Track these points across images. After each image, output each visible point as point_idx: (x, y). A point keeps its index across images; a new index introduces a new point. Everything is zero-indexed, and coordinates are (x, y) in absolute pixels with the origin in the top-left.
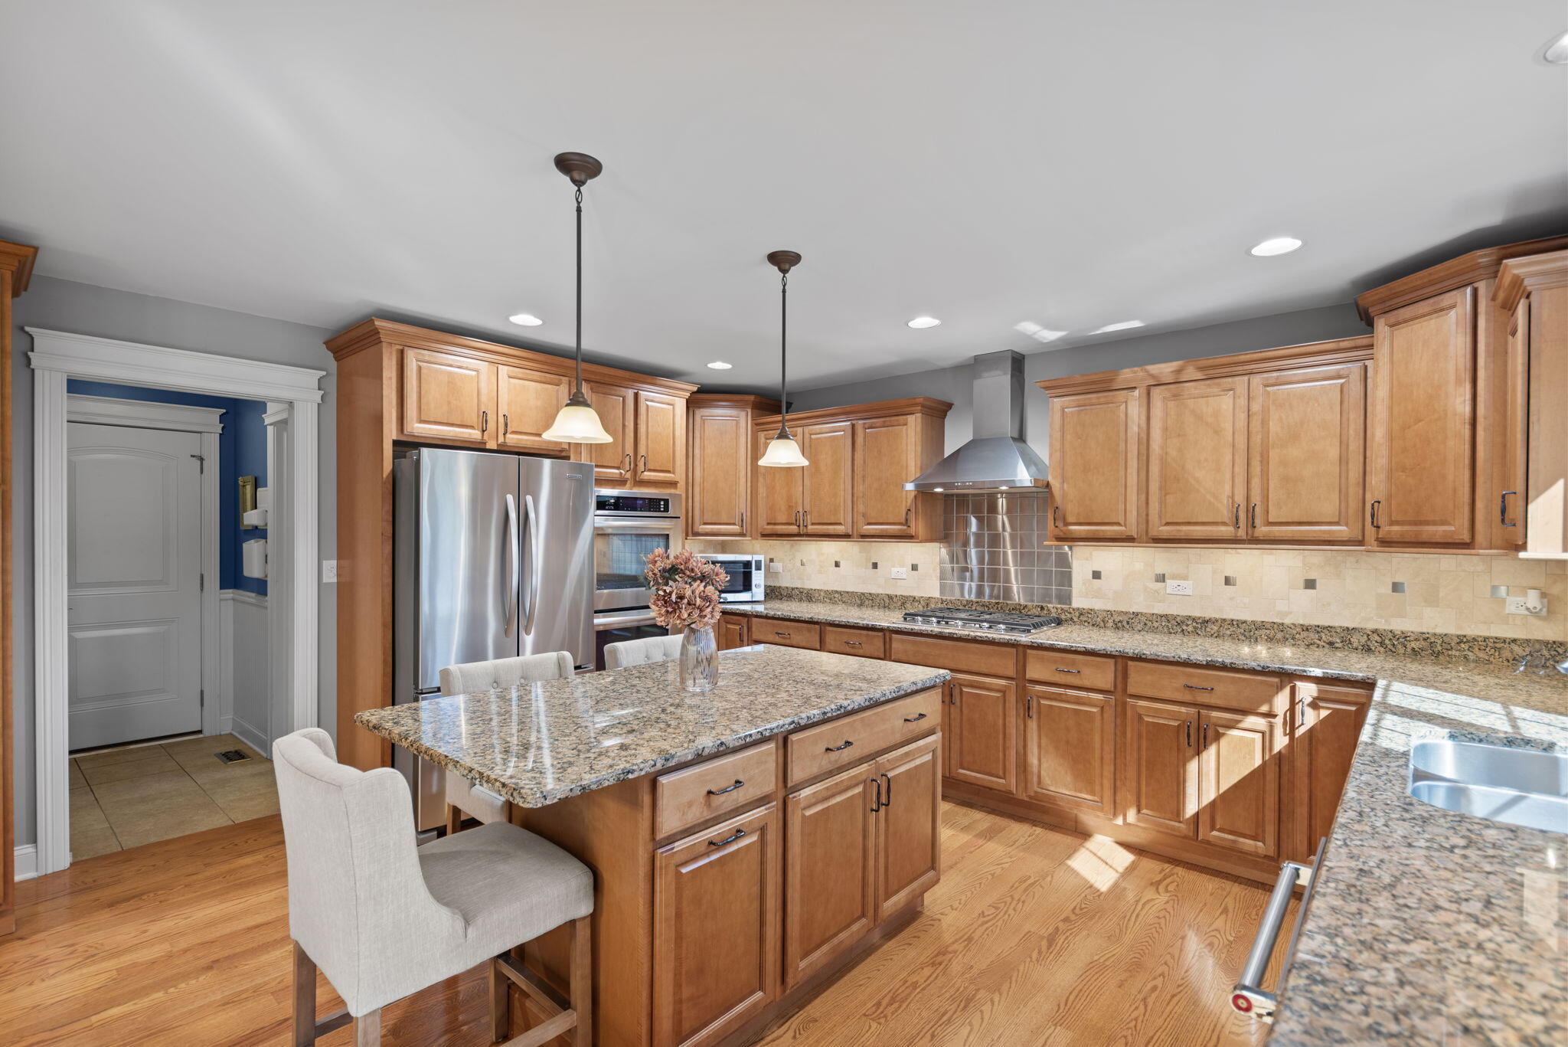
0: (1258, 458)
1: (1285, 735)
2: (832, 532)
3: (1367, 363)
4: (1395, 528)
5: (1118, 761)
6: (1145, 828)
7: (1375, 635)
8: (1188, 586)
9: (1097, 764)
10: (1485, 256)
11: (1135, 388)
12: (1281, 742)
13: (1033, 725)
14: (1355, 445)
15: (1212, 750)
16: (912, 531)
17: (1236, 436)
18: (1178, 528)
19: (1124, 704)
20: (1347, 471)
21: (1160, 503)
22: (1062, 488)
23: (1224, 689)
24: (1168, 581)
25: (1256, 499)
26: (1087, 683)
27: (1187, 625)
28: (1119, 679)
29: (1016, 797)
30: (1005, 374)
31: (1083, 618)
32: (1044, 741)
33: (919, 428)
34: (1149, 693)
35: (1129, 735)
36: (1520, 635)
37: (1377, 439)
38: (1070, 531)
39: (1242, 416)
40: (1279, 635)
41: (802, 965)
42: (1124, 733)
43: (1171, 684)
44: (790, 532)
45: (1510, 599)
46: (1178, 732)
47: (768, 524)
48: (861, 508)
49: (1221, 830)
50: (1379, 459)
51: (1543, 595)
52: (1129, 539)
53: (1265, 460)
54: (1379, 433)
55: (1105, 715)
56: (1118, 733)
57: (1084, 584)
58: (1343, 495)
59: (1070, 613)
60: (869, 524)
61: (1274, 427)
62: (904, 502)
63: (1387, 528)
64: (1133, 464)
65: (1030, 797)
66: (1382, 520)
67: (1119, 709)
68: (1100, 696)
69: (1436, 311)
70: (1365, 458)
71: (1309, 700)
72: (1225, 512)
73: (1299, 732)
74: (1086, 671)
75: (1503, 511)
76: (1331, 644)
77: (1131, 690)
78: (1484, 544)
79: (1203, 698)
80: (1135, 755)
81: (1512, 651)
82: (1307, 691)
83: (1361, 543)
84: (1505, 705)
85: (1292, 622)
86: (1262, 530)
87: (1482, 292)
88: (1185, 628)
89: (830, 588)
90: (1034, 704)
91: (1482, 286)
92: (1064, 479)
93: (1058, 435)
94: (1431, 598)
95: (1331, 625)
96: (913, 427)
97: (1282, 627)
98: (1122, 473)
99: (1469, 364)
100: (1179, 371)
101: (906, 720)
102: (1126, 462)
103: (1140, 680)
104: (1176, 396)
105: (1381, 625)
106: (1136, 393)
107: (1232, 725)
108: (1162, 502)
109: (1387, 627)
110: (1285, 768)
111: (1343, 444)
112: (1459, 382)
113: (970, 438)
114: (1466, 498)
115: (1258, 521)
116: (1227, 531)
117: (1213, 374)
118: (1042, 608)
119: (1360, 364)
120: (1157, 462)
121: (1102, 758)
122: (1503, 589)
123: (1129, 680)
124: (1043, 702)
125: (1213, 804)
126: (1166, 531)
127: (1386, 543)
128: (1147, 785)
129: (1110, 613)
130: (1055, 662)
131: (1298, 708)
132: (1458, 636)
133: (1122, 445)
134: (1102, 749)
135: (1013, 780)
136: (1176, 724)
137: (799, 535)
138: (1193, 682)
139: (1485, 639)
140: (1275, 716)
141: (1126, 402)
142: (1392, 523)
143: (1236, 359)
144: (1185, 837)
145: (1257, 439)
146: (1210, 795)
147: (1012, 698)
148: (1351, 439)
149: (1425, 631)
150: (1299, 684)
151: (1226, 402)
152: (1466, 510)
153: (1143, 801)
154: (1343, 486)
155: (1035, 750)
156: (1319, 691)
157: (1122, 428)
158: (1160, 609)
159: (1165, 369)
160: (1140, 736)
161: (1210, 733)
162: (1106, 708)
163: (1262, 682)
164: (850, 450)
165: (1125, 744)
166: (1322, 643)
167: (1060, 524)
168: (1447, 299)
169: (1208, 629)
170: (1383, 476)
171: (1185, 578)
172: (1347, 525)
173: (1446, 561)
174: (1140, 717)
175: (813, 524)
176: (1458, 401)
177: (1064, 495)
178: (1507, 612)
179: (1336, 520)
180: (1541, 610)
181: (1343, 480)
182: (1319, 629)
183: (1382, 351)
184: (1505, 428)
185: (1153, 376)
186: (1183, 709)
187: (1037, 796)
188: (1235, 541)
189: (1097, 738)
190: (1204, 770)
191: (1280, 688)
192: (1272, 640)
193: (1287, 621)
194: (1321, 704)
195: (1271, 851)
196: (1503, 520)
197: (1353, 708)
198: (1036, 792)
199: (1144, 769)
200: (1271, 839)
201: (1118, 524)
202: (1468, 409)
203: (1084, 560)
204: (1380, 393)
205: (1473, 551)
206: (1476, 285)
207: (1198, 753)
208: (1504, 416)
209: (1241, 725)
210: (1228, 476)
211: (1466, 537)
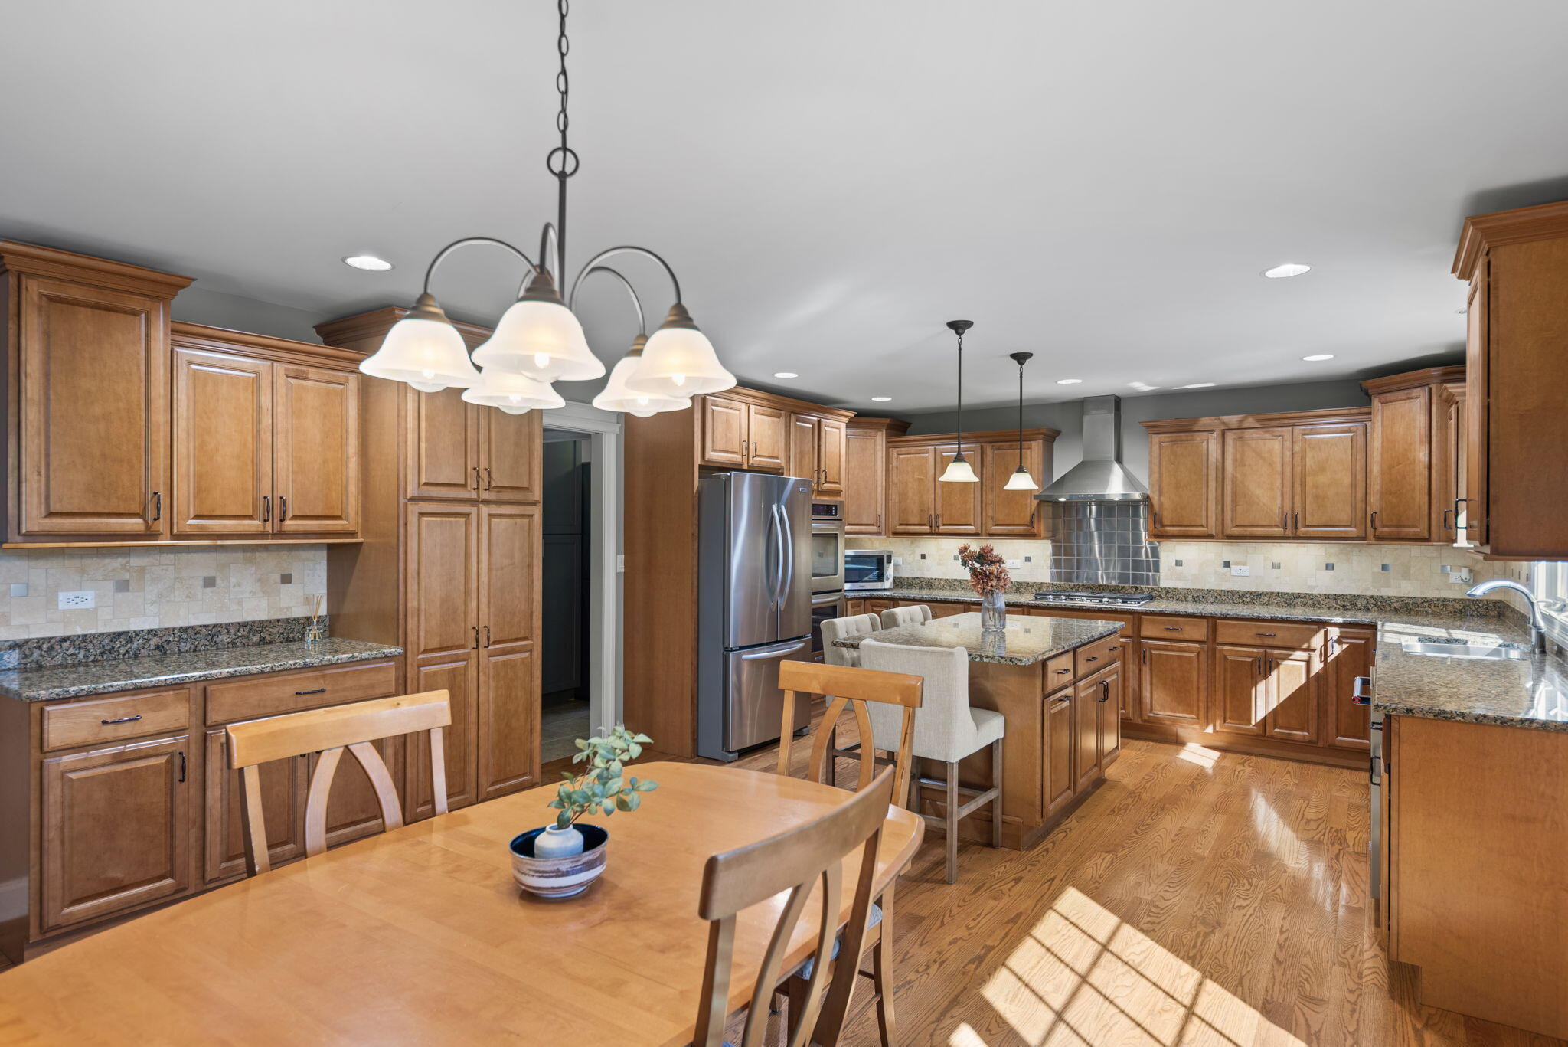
0: (1299, 482)
1: (1321, 662)
2: (963, 532)
3: (1367, 423)
4: (1386, 529)
5: (1210, 689)
6: (1228, 733)
7: (1371, 599)
8: (1246, 570)
9: (1194, 692)
10: (1435, 371)
11: (1213, 430)
12: (1317, 666)
13: (1146, 669)
14: (1360, 477)
15: (1275, 674)
16: (1036, 531)
17: (1284, 467)
18: (1245, 529)
19: (1215, 649)
20: (1356, 492)
21: (1232, 511)
22: (1159, 500)
23: (1282, 634)
24: (1232, 566)
25: (1298, 510)
26: (1187, 637)
27: (1247, 598)
28: (1210, 631)
29: (1134, 722)
30: (1109, 412)
31: (1169, 595)
32: (1154, 681)
33: (1041, 452)
34: (1231, 640)
35: (1217, 670)
36: (1458, 596)
37: (1374, 473)
38: (1166, 531)
39: (1288, 454)
40: (1310, 602)
41: (1081, 781)
42: (1215, 669)
43: (1246, 634)
44: (924, 531)
45: (1451, 573)
46: (1252, 665)
47: (901, 525)
48: (990, 513)
49: (1281, 728)
50: (1376, 486)
51: (1471, 571)
52: (1209, 537)
53: (1303, 484)
54: (1375, 469)
55: (1201, 658)
56: (1210, 670)
57: (1169, 570)
58: (1353, 507)
59: (1159, 592)
60: (997, 525)
61: (1309, 462)
62: (1029, 509)
63: (1381, 530)
64: (1212, 484)
65: (1145, 721)
66: (1378, 524)
67: (1210, 653)
68: (1197, 645)
69: (1409, 398)
70: (1366, 484)
71: (1335, 638)
72: (1277, 519)
73: (1330, 659)
74: (1187, 628)
75: (1445, 521)
76: (1344, 606)
77: (1219, 640)
78: (1436, 539)
79: (1268, 642)
80: (1222, 683)
81: (1453, 606)
82: (1334, 632)
83: (1364, 539)
84: (1446, 630)
85: (1318, 592)
86: (1302, 530)
87: (1434, 390)
88: (1245, 599)
89: (949, 577)
90: (1148, 653)
91: (1434, 387)
92: (1160, 495)
93: (1156, 461)
94: (1406, 575)
95: (1344, 593)
96: (1036, 451)
97: (1311, 596)
98: (1204, 490)
99: (1427, 433)
100: (1241, 421)
101: (1110, 650)
102: (1207, 482)
103: (1225, 633)
104: (1241, 438)
105: (1376, 593)
106: (1214, 434)
107: (1286, 658)
108: (1234, 510)
109: (1379, 594)
110: (1322, 683)
111: (1353, 475)
112: (1421, 442)
113: (1081, 460)
114: (1426, 512)
115: (1299, 525)
116: (1279, 531)
117: (1267, 425)
118: (1137, 588)
119: (1363, 424)
120: (1230, 483)
121: (1198, 688)
122: (1449, 567)
123: (1217, 633)
124: (1153, 652)
125: (1275, 711)
126: (1236, 531)
127: (1380, 539)
128: (1231, 702)
129: (1190, 591)
130: (1163, 623)
131: (1330, 644)
132: (1422, 598)
133: (1204, 470)
134: (1198, 682)
135: (1131, 710)
136: (1250, 660)
137: (931, 534)
138: (1261, 631)
139: (1438, 599)
140: (1314, 650)
141: (1207, 440)
142: (1384, 526)
143: (1284, 416)
144: (1257, 735)
145: (1298, 469)
146: (1273, 704)
147: (1130, 651)
148: (1357, 473)
149: (1402, 595)
150: (1330, 628)
151: (1276, 445)
152: (1426, 519)
153: (1228, 715)
154: (1353, 502)
155: (1148, 687)
156: (1340, 632)
157: (1205, 458)
158: (1226, 586)
159: (1233, 419)
160: (1225, 670)
161: (1273, 664)
162: (1202, 653)
163: (1307, 629)
164: (980, 466)
165: (1215, 677)
166: (1338, 606)
167: (1158, 526)
168: (1415, 392)
169: (1261, 600)
170: (1378, 497)
171: (1245, 564)
172: (1355, 527)
173: (1415, 551)
174: (1225, 657)
175: (944, 525)
176: (1421, 454)
177: (1161, 504)
178: (1450, 582)
179: (1349, 524)
180: (1469, 580)
181: (1353, 498)
182: (1336, 597)
183: (1377, 419)
184: (1447, 471)
185: (1224, 423)
186: (1255, 650)
187: (1150, 720)
188: (1284, 538)
189: (1195, 674)
190: (1269, 689)
191: (1317, 631)
192: (1305, 605)
193: (1315, 592)
194: (1343, 640)
195: (1314, 737)
196: (1445, 526)
197: (1363, 642)
198: (1149, 717)
199: (1228, 692)
200: (1313, 729)
201: (1202, 526)
202: (1427, 459)
203: (1171, 553)
204: (1376, 444)
205: (1430, 543)
206: (1431, 386)
207: (1265, 678)
208: (1446, 465)
209: (1291, 657)
210: (1279, 494)
211: (1426, 535)
